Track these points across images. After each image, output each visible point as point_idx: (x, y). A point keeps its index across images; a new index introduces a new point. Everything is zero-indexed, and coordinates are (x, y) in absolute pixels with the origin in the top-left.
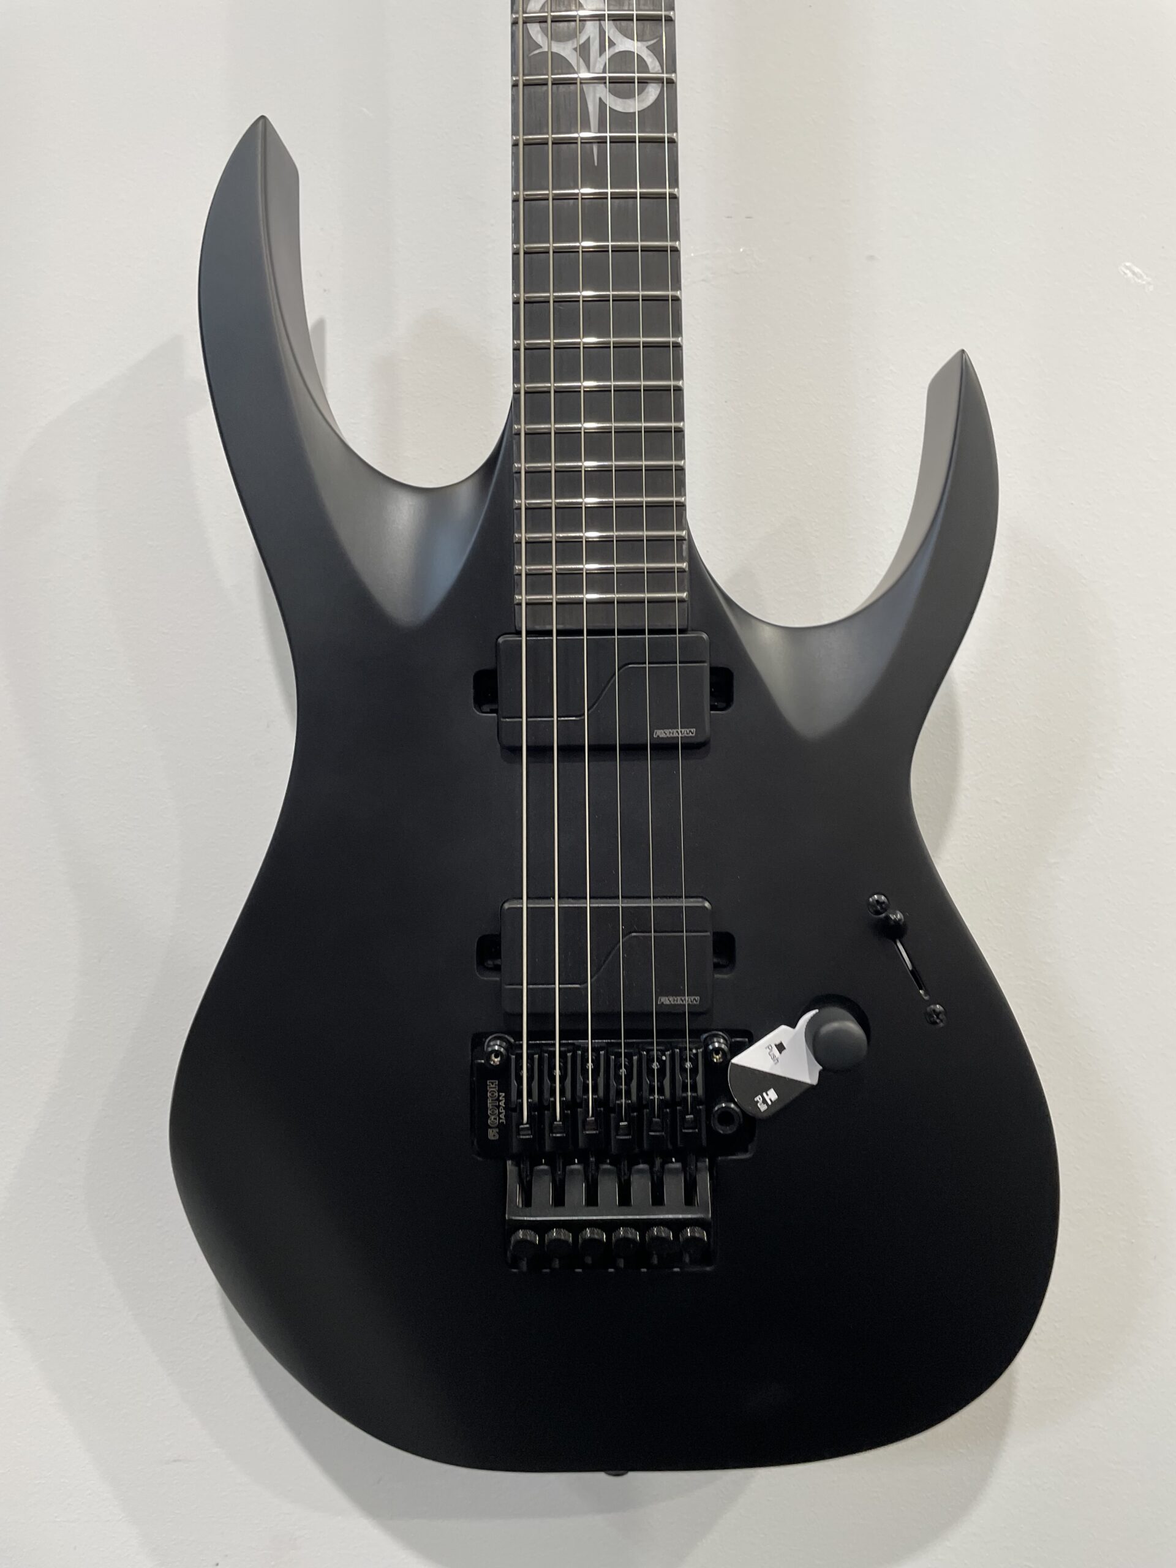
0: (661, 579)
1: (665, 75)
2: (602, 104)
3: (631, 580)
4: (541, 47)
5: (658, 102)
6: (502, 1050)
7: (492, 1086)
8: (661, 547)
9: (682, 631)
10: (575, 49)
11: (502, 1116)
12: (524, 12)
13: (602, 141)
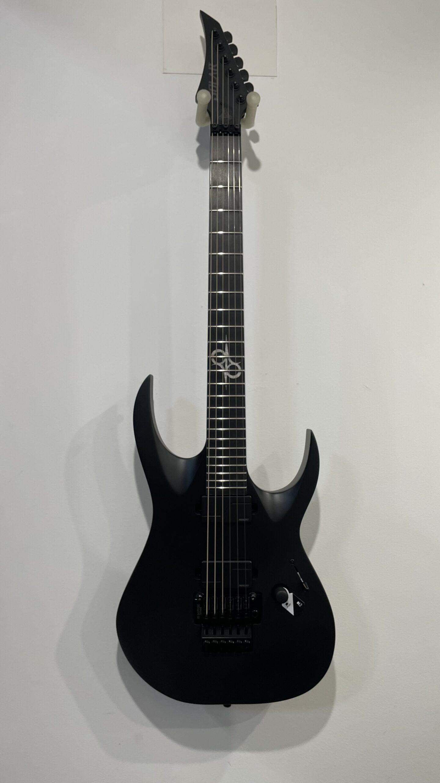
0: (241, 484)
1: (242, 370)
2: (228, 377)
3: (233, 484)
4: (213, 363)
5: (241, 376)
6: (201, 597)
7: (198, 606)
8: (241, 477)
9: (245, 496)
10: (222, 364)
11: (201, 613)
12: (211, 356)
13: (227, 385)
